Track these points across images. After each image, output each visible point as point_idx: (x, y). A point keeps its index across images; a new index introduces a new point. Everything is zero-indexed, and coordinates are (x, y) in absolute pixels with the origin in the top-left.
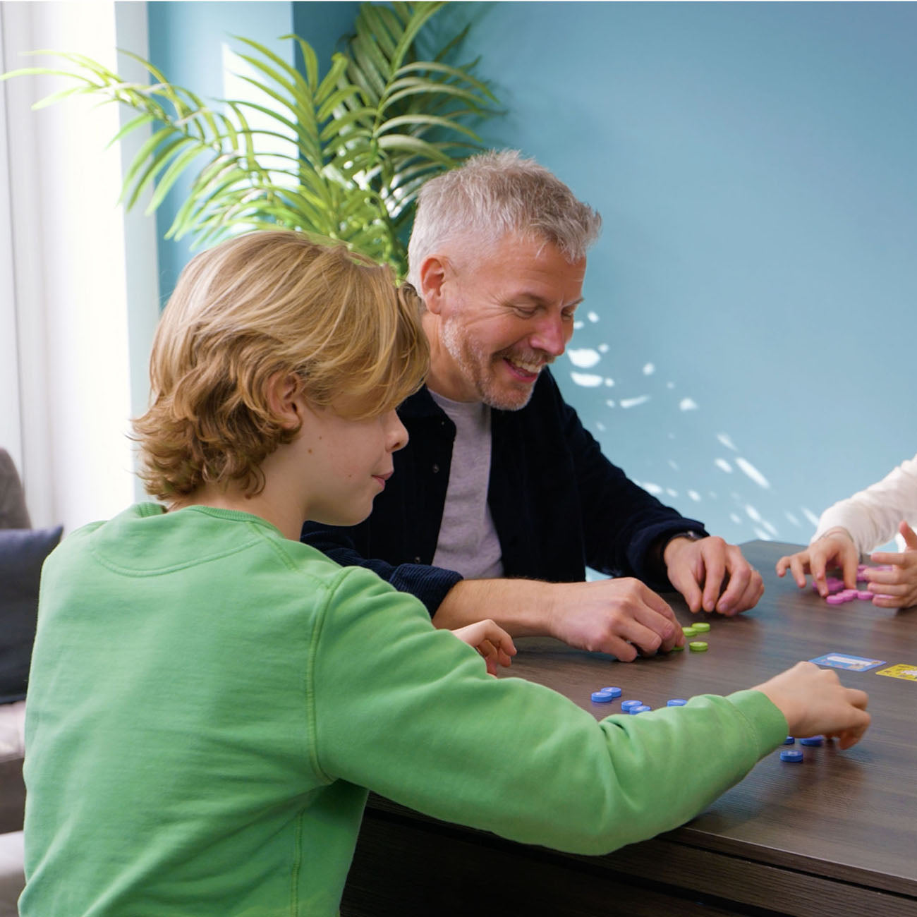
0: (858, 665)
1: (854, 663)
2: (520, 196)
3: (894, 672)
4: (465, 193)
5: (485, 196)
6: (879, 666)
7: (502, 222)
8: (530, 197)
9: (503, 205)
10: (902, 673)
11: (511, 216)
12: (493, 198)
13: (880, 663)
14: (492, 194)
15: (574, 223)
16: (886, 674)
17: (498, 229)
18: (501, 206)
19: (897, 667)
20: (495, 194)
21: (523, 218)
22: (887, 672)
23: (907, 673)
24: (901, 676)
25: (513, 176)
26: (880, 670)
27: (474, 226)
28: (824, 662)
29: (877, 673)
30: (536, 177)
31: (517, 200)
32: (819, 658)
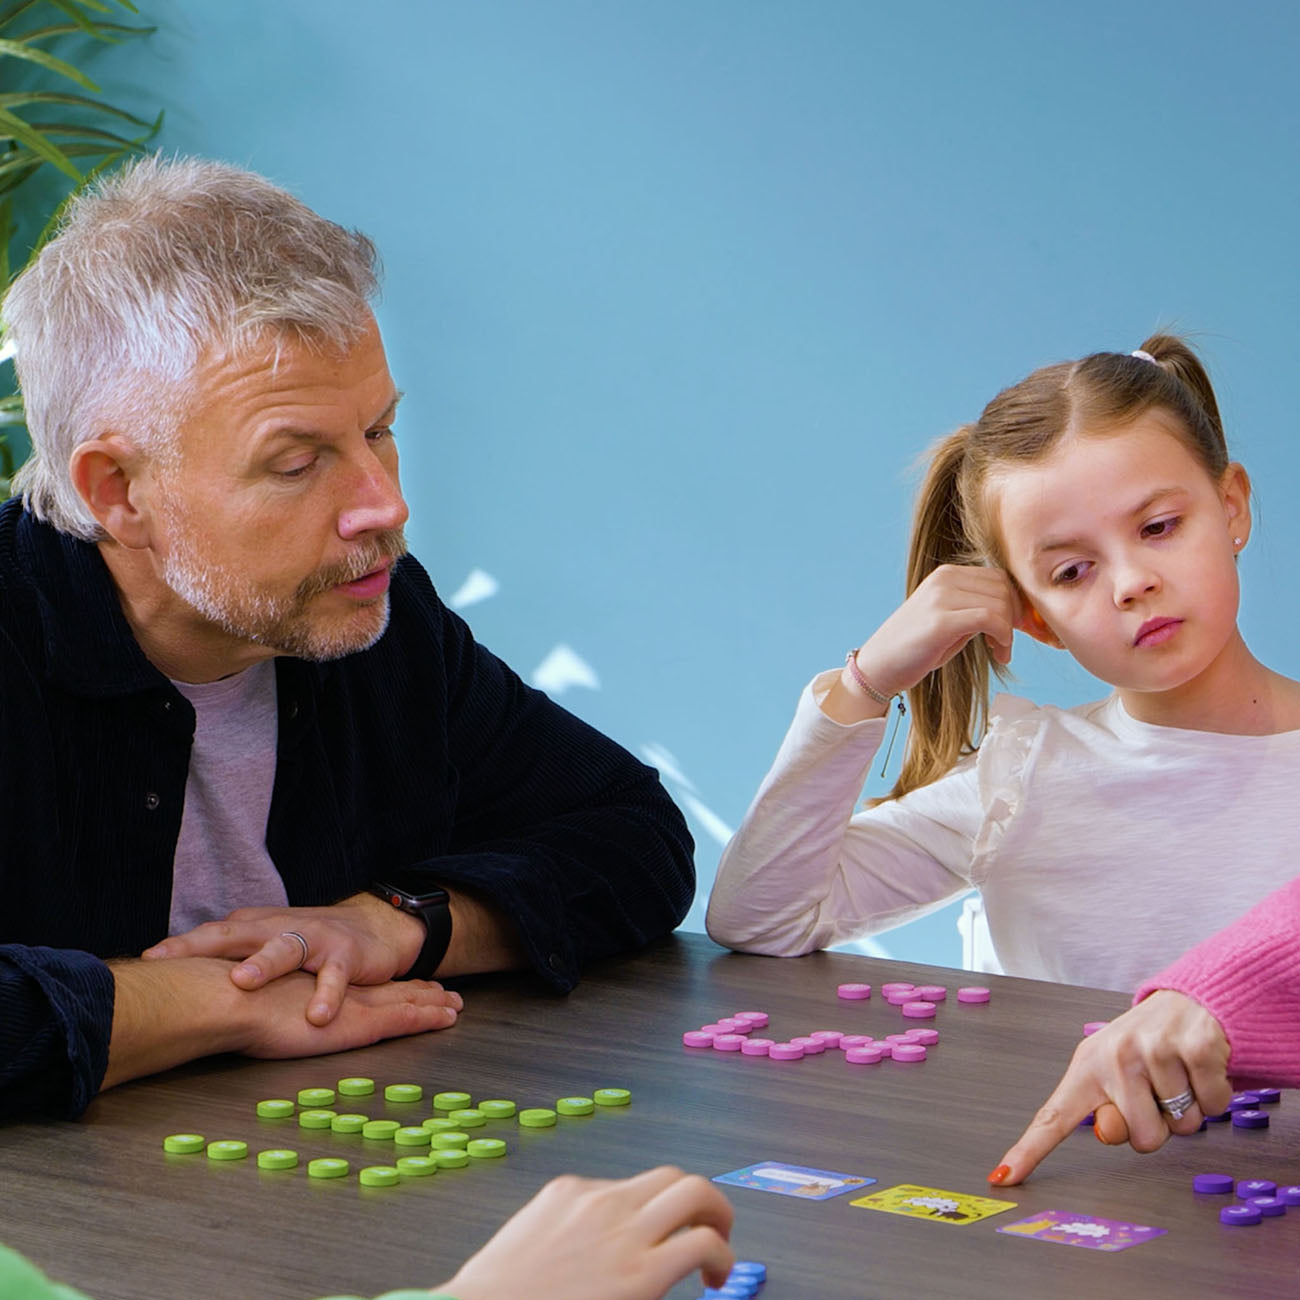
0: (815, 1186)
1: (807, 1183)
2: (196, 266)
3: (893, 1200)
4: (88, 295)
5: (130, 289)
6: (860, 1188)
7: (183, 330)
8: (216, 258)
9: (170, 294)
10: (906, 1202)
11: (196, 312)
12: (145, 287)
13: (862, 1181)
14: (140, 278)
15: (320, 285)
16: (871, 1206)
17: (182, 345)
18: (167, 298)
19: (896, 1191)
20: (148, 280)
21: (220, 307)
22: (875, 1200)
23: (915, 1204)
24: (902, 1209)
25: (167, 225)
26: (858, 1197)
27: (134, 358)
28: (746, 1182)
29: (852, 1204)
30: (210, 204)
31: (194, 275)
32: (735, 1173)
